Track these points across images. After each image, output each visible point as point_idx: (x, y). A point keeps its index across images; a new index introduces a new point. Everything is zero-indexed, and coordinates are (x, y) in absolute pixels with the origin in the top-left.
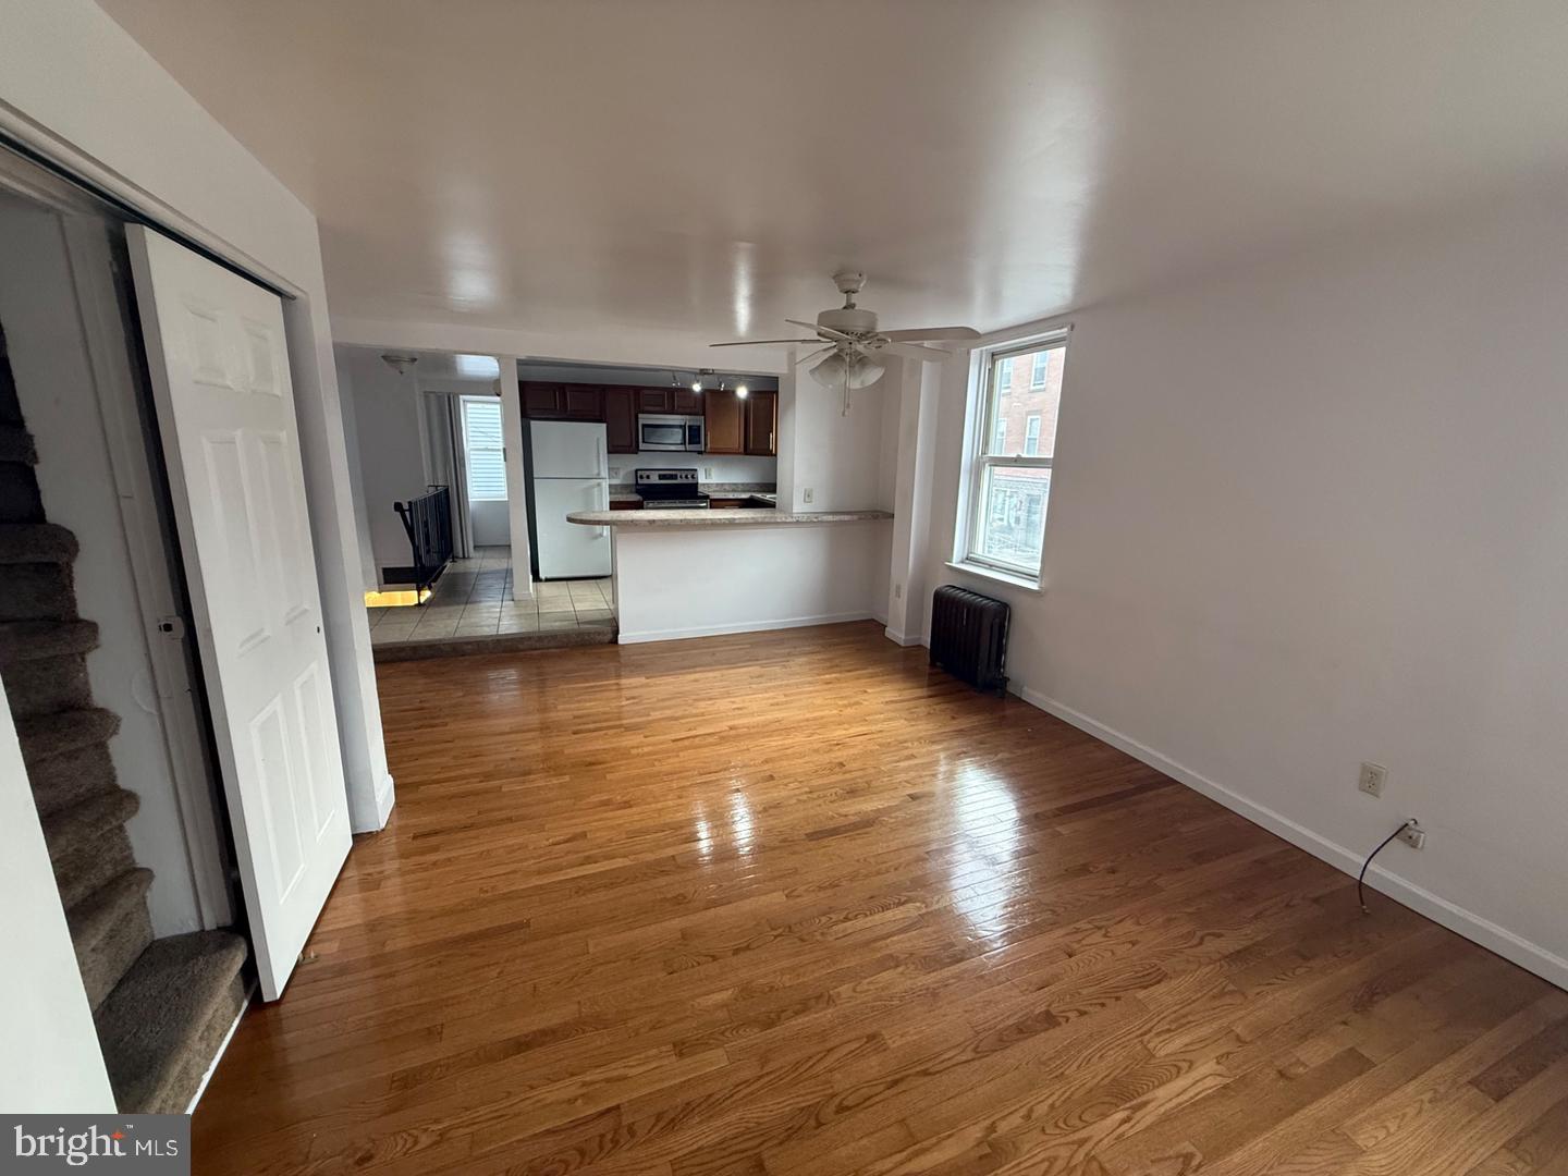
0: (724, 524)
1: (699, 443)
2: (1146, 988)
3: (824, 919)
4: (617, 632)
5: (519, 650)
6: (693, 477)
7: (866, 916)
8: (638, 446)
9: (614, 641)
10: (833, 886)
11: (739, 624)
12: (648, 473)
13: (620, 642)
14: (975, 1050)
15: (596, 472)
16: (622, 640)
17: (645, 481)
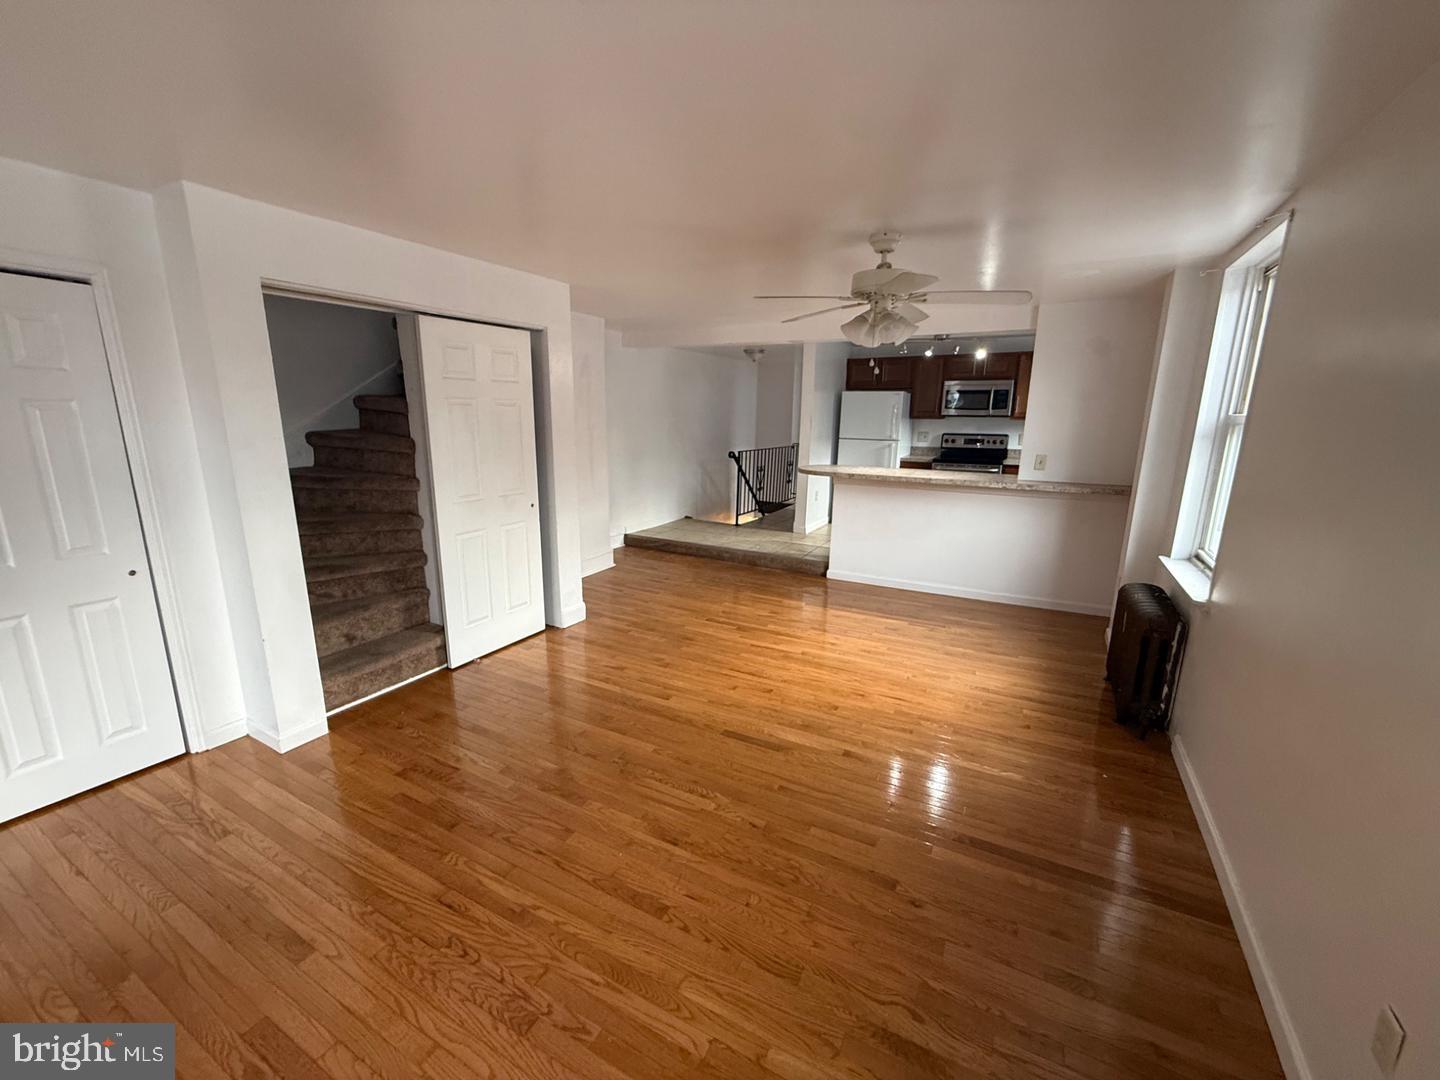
0: (920, 483)
1: (1006, 407)
2: (759, 966)
3: (650, 772)
4: (827, 568)
5: (756, 565)
6: (1002, 442)
7: (674, 787)
8: (940, 411)
9: (824, 575)
10: (687, 762)
11: (943, 586)
12: (953, 437)
13: (828, 576)
14: (594, 881)
15: (888, 433)
16: (830, 574)
17: (950, 445)
